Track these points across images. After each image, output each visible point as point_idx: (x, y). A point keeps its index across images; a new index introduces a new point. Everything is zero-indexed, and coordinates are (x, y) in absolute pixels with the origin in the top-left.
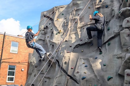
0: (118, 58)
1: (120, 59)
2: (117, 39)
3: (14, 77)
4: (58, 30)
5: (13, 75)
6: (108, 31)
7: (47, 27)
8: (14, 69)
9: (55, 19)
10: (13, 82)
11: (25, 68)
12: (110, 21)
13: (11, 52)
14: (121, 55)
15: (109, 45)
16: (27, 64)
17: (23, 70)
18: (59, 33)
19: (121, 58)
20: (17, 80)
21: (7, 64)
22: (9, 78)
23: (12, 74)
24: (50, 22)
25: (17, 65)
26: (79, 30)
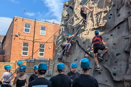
0: (126, 39)
1: (127, 40)
2: (125, 24)
3: (44, 53)
4: (77, 17)
5: (43, 52)
6: (119, 17)
7: (68, 14)
8: (43, 47)
9: (75, 8)
10: (44, 56)
11: (51, 47)
12: (120, 9)
13: (41, 34)
14: (128, 36)
15: (119, 28)
16: (53, 43)
17: (50, 48)
18: (78, 19)
19: (128, 38)
20: (46, 55)
21: (38, 43)
22: (40, 53)
23: (43, 50)
24: (71, 10)
25: (46, 44)
26: (94, 17)
